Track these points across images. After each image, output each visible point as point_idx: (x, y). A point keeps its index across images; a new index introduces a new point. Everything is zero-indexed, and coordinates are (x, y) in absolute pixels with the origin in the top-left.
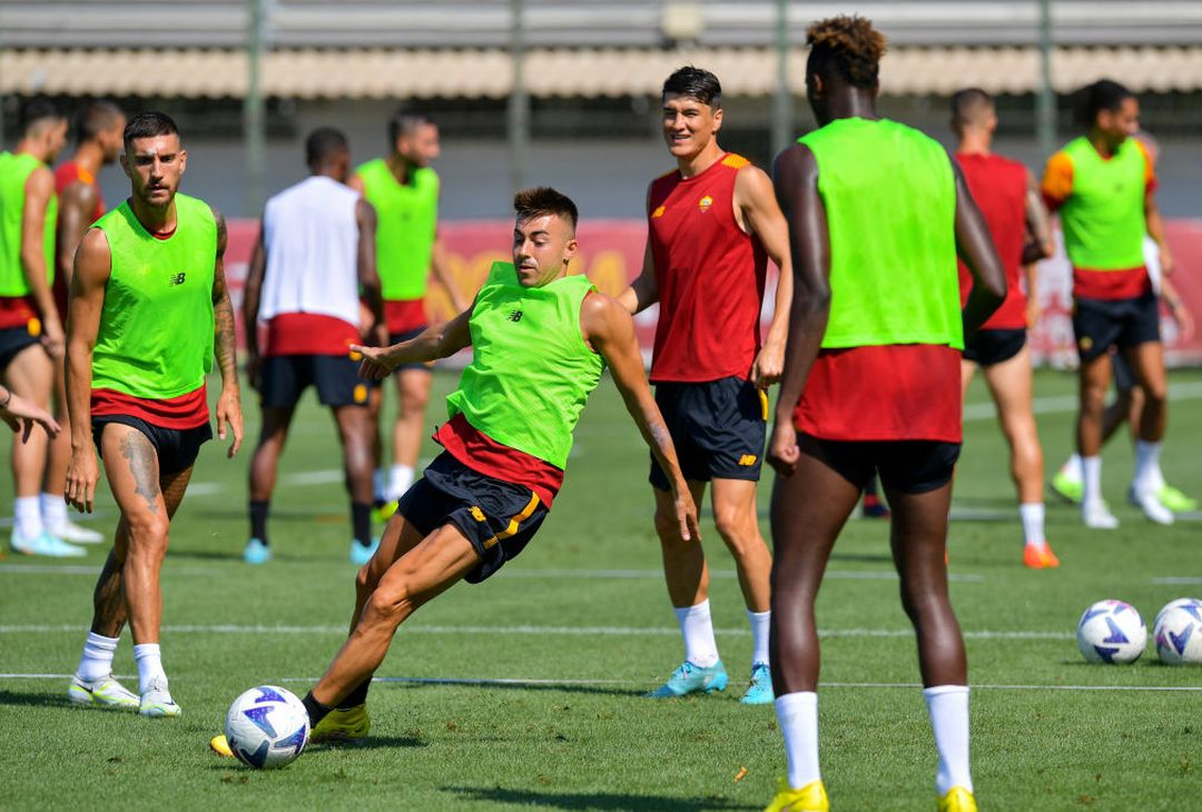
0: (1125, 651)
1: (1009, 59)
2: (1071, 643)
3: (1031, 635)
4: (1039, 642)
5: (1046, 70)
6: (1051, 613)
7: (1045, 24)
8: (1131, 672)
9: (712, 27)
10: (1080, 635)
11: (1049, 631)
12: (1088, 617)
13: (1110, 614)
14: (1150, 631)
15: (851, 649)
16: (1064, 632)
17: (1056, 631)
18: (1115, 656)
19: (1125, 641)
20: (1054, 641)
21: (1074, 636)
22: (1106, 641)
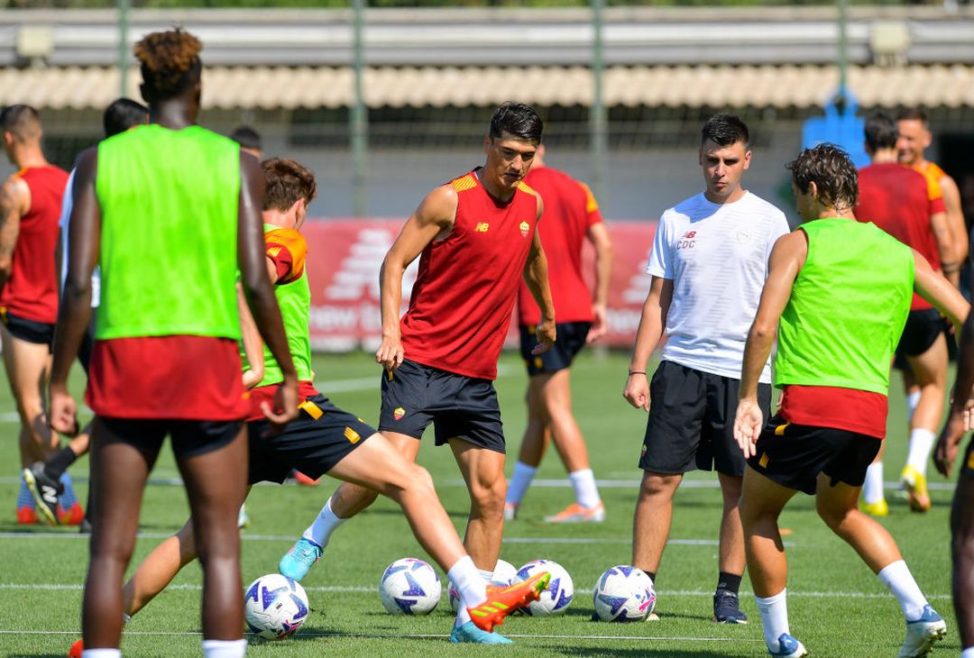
0: (422, 603)
1: (326, 76)
2: (374, 596)
3: (340, 588)
4: (346, 595)
5: (358, 86)
6: (357, 569)
7: (358, 46)
8: (428, 621)
9: (59, 48)
10: (382, 589)
11: (356, 586)
12: (389, 573)
13: (409, 570)
14: (444, 585)
15: (178, 602)
16: (369, 587)
17: (362, 586)
18: (413, 607)
19: (423, 594)
20: (359, 595)
21: (377, 590)
22: (405, 594)
